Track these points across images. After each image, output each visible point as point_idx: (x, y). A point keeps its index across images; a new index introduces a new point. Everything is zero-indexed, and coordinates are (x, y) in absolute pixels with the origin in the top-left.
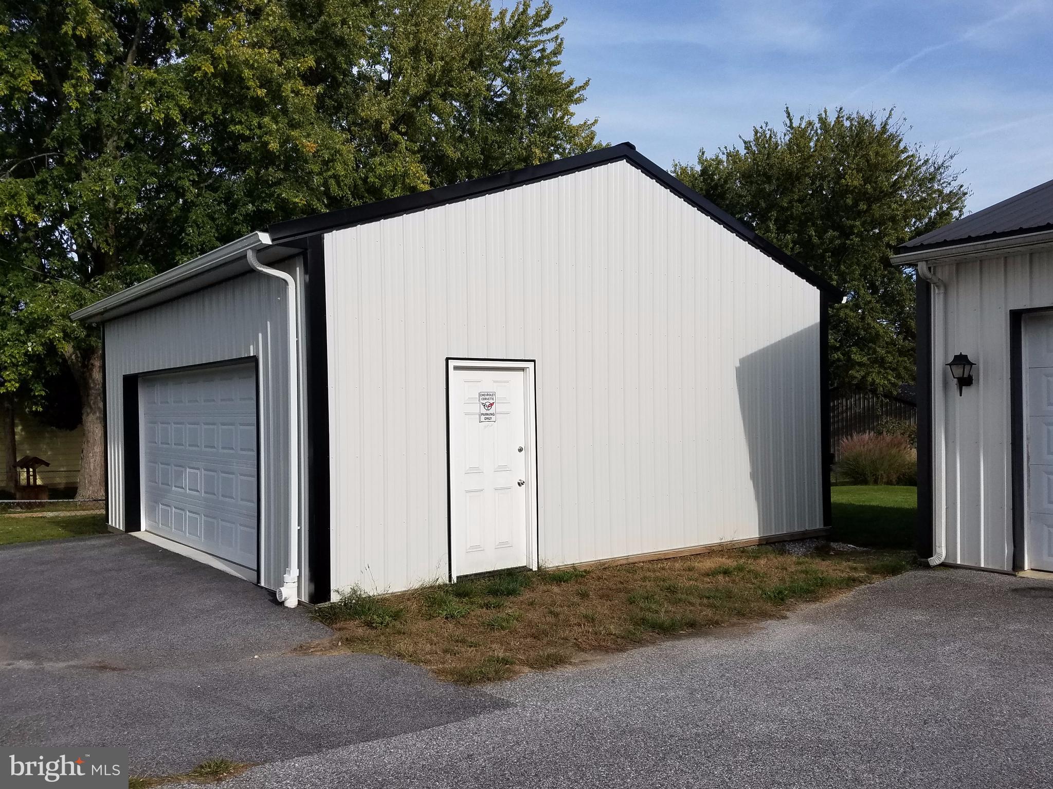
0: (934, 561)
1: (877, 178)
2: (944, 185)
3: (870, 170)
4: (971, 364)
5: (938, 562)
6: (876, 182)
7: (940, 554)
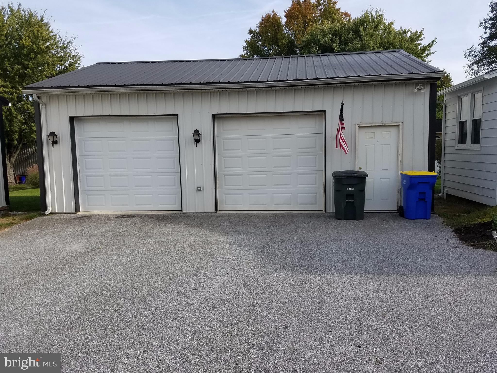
0: (47, 212)
1: (39, 43)
2: (72, 51)
3: (35, 38)
4: (57, 136)
5: (49, 213)
6: (38, 45)
7: (50, 209)
